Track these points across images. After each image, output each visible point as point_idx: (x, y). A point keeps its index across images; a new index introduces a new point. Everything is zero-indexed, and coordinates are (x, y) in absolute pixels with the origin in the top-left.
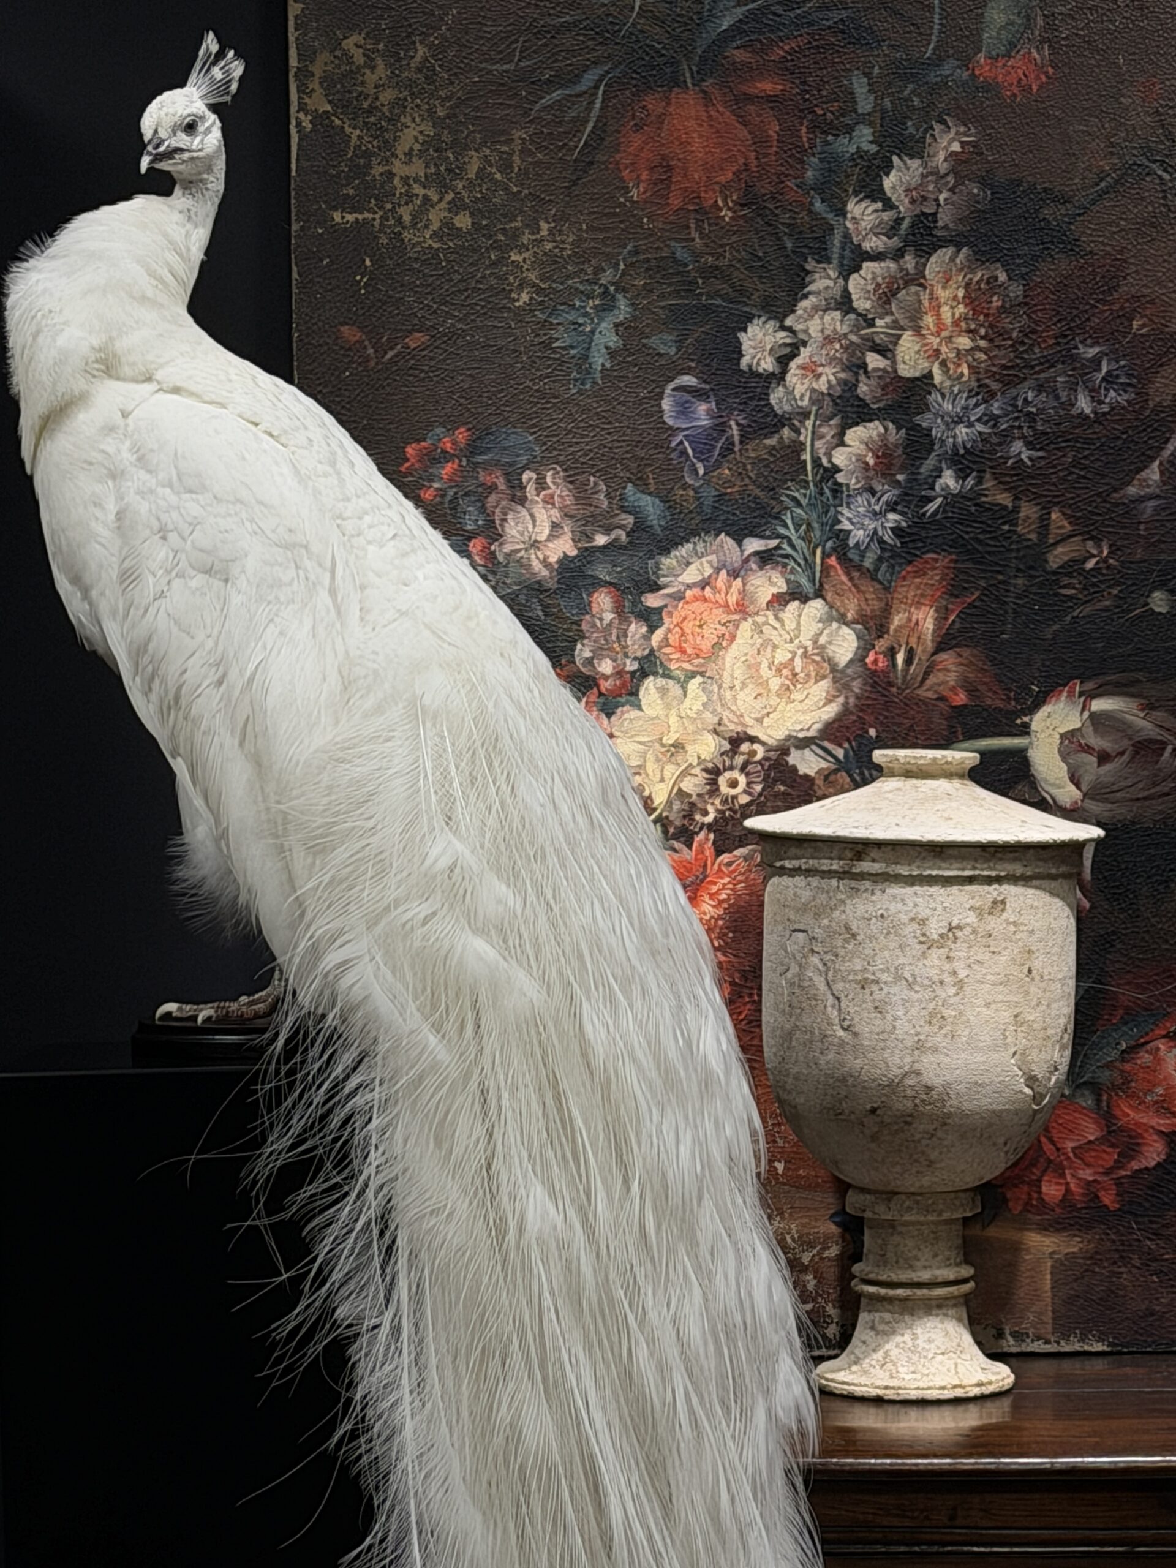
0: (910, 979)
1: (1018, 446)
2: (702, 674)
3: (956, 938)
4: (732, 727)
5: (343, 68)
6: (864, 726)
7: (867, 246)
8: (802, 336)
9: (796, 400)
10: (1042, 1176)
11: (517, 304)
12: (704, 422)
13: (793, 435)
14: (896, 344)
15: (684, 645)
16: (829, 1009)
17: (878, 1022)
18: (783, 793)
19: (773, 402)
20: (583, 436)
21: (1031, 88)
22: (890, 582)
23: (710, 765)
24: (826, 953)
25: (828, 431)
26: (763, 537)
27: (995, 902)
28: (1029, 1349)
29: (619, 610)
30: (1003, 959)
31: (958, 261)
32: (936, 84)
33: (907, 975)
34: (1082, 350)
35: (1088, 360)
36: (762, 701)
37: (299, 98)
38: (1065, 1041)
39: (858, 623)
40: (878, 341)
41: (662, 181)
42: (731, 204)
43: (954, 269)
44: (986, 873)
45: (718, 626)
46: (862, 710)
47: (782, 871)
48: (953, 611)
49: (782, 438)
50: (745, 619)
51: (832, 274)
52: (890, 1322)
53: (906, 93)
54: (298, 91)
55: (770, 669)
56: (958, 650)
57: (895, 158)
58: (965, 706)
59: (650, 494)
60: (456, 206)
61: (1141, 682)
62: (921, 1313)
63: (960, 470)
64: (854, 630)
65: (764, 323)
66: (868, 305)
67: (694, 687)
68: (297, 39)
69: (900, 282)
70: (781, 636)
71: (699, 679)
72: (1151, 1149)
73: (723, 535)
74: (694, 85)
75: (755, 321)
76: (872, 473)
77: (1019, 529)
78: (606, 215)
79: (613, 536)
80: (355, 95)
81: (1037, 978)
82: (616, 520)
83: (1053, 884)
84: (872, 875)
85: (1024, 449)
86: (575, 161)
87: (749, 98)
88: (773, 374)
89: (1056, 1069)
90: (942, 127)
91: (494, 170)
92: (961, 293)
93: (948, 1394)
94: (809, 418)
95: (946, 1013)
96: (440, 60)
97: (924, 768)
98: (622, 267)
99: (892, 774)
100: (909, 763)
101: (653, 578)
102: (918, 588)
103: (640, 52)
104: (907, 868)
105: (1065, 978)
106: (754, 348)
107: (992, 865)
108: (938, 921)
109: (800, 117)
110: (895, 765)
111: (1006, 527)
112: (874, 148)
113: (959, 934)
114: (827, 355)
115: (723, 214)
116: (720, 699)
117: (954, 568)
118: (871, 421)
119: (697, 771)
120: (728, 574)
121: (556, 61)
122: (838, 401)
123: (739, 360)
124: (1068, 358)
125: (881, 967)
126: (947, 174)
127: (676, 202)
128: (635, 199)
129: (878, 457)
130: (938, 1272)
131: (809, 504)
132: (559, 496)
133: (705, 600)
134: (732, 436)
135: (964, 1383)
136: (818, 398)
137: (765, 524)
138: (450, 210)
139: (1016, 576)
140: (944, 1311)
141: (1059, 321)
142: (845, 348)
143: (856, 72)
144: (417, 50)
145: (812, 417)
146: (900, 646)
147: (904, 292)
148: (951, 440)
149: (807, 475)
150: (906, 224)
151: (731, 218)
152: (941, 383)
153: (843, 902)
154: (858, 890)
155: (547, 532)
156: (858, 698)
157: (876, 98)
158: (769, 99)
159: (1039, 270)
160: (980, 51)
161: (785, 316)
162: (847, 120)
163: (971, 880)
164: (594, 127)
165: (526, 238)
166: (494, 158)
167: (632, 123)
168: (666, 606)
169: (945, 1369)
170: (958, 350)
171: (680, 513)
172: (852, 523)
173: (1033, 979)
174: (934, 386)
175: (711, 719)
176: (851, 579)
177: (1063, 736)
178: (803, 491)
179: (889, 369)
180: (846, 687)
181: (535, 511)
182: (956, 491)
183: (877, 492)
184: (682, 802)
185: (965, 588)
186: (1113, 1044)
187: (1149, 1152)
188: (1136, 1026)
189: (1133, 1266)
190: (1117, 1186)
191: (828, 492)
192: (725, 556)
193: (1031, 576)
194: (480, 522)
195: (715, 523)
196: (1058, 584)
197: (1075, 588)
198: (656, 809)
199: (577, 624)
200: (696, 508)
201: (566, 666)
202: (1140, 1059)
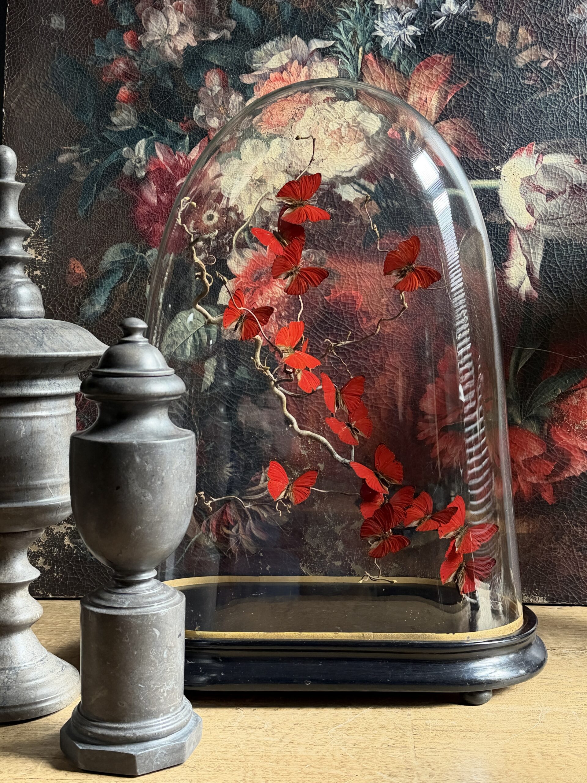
2: (281, 136)
4: (297, 168)
6: (386, 172)
22: (408, 72)
26: (324, 39)
29: (224, 85)
39: (382, 113)
45: (293, 110)
46: (385, 162)
48: (450, 93)
50: (310, 106)
55: (325, 134)
56: (453, 120)
59: (248, 6)
61: (576, 145)
64: (379, 117)
67: (275, 145)
71: (278, 140)
72: (578, 463)
73: (296, 36)
77: (497, 39)
79: (222, 34)
82: (224, 24)
101: (248, 64)
102: (427, 77)
111: (488, 38)
116: (292, 151)
117: (452, 64)
119: (273, 196)
120: (299, 63)
131: (355, 18)
132: (186, 6)
133: (283, 80)
137: (326, 30)
155: (176, 29)
156: (382, 153)
168: (257, 83)
172: (384, 32)
175: (284, 163)
176: (382, 69)
177: (522, 180)
178: (351, 8)
180: (375, 147)
181: (169, 15)
182: (455, 13)
183: (401, 11)
184: (262, 217)
185: (459, 78)
186: (552, 390)
187: (577, 465)
188: (568, 378)
189: (565, 544)
190: (554, 488)
191: (368, 10)
192: (297, 51)
193: (504, 71)
194: (131, 21)
195: (291, 29)
196: (522, 78)
197: (534, 80)
198: (245, 222)
199: (196, 93)
200: (279, 18)
201: (187, 121)
202: (571, 400)
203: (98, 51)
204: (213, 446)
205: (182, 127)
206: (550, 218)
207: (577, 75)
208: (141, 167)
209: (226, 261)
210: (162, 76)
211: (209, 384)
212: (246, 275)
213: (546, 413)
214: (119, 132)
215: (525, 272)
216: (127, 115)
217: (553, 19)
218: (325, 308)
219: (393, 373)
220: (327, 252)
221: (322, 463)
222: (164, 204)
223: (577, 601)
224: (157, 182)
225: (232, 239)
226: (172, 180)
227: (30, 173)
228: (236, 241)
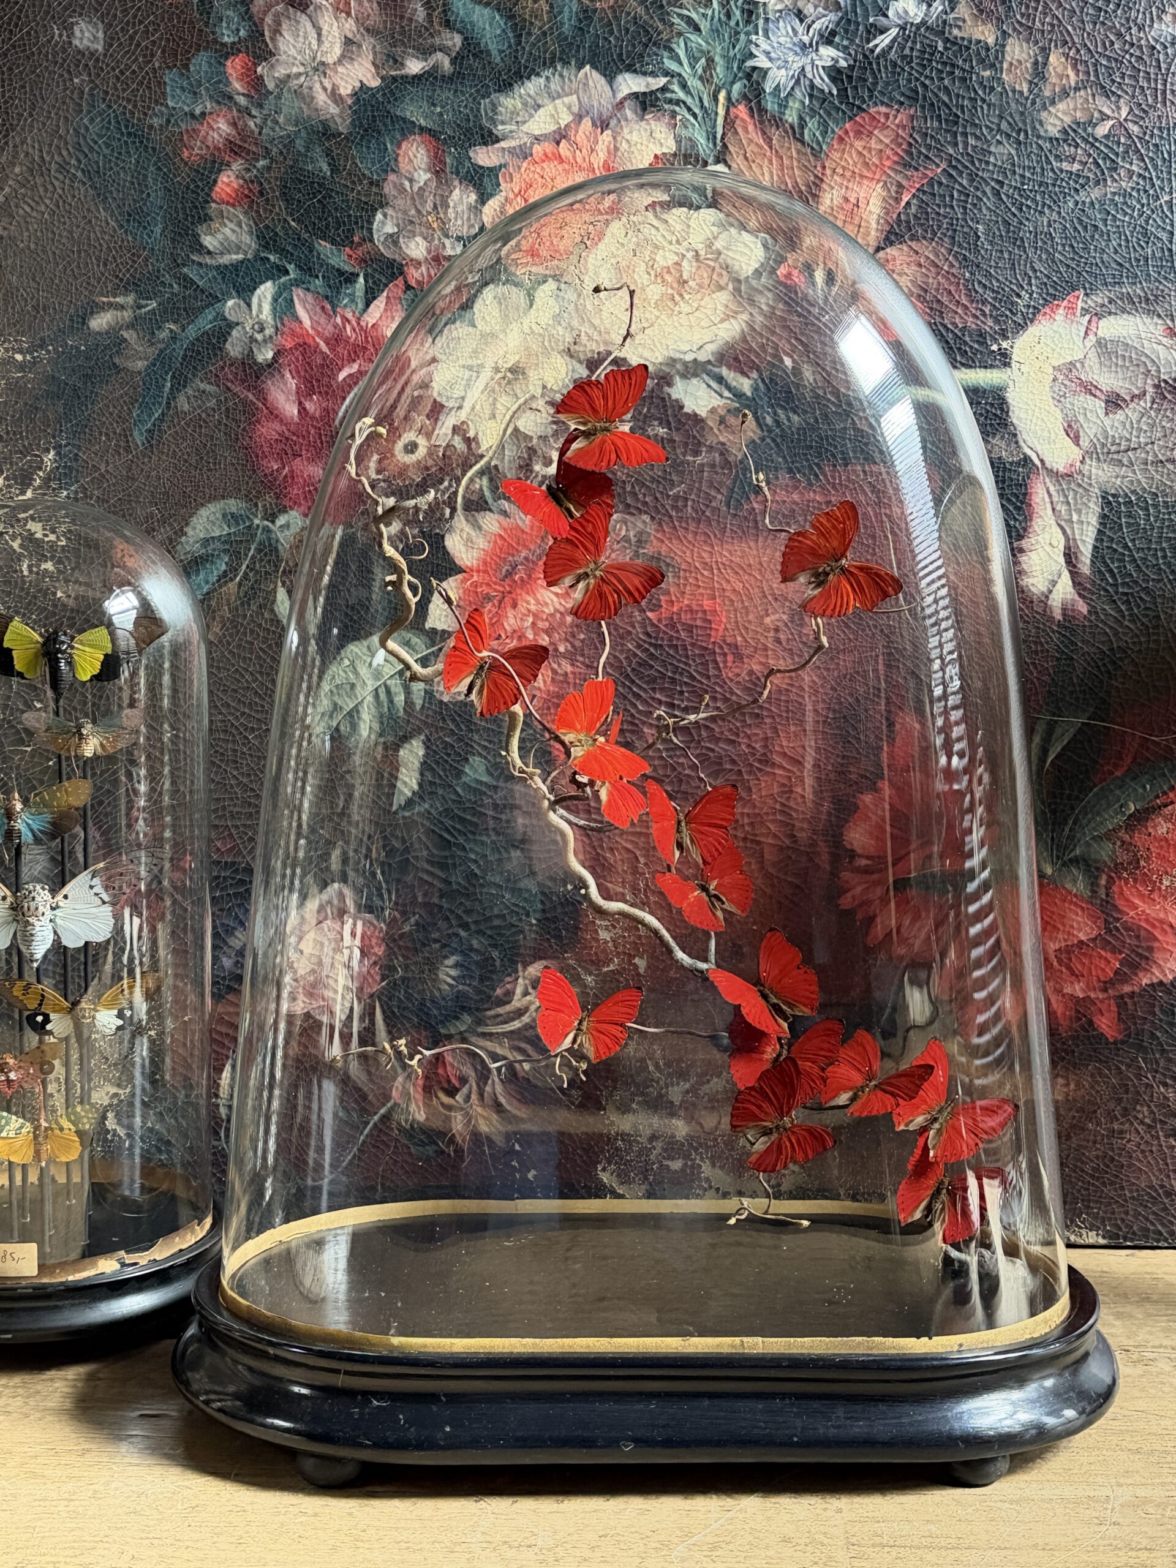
2: (557, 278)
4: (590, 343)
6: (776, 352)
22: (820, 144)
26: (645, 74)
29: (438, 171)
39: (767, 232)
46: (772, 332)
48: (907, 188)
56: (913, 244)
64: (759, 238)
70: (664, 236)
73: (588, 67)
79: (431, 61)
82: (436, 41)
101: (487, 125)
102: (860, 154)
111: (987, 73)
116: (578, 309)
117: (912, 128)
119: (540, 404)
120: (594, 124)
131: (711, 29)
133: (561, 160)
137: (649, 54)
155: (337, 51)
156: (765, 315)
168: (505, 166)
171: (529, 34)
172: (770, 59)
176: (769, 141)
177: (1056, 369)
180: (752, 301)
181: (321, 22)
182: (918, 20)
183: (806, 17)
184: (519, 447)
185: (927, 157)
186: (1117, 806)
187: (1166, 960)
188: (1150, 781)
189: (1142, 1123)
190: (1118, 1007)
191: (738, 13)
192: (590, 97)
193: (1019, 143)
194: (242, 33)
195: (578, 51)
196: (1057, 156)
197: (1081, 162)
198: (482, 456)
199: (378, 185)
200: (551, 28)
201: (360, 245)
202: (1155, 827)
203: (173, 96)
204: (417, 924)
205: (350, 256)
206: (1113, 449)
207: (1169, 153)
208: (265, 341)
209: (443, 537)
210: (308, 149)
211: (409, 794)
212: (485, 567)
213: (1105, 852)
214: (218, 267)
215: (1062, 560)
216: (234, 231)
217: (1119, 35)
218: (648, 634)
219: (789, 771)
220: (653, 518)
221: (642, 957)
222: (313, 418)
223: (1166, 1240)
224: (298, 372)
225: (455, 493)
226: (330, 367)
227: (31, 353)
228: (464, 497)
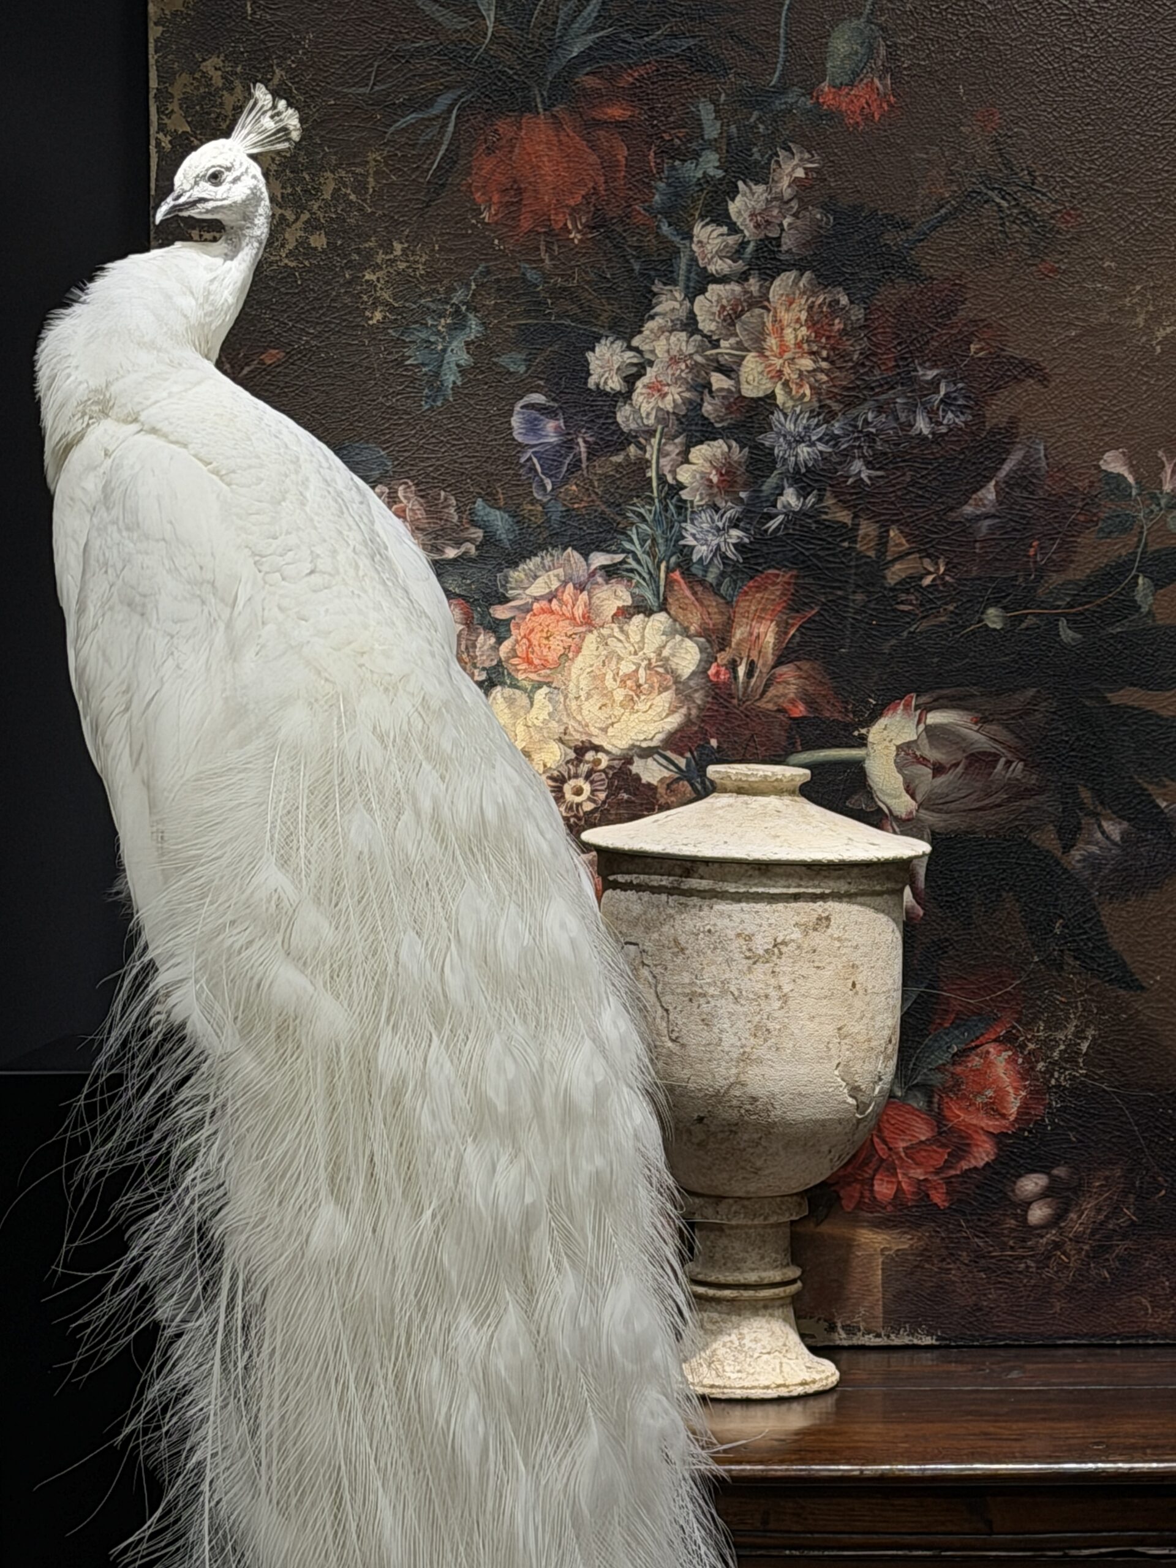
0: (736, 993)
1: (857, 466)
2: (549, 684)
3: (781, 953)
4: (577, 736)
5: (202, 90)
6: (705, 736)
7: (712, 269)
8: (648, 356)
9: (642, 418)
10: (874, 1175)
11: (371, 322)
12: (553, 439)
13: (639, 452)
14: (740, 365)
15: (531, 655)
16: (658, 1020)
17: (705, 1034)
18: (627, 801)
19: (620, 419)
20: (433, 451)
21: (873, 116)
22: (732, 596)
23: (556, 773)
24: (656, 965)
25: (673, 449)
26: (608, 552)
27: (819, 919)
28: (860, 1343)
29: (468, 621)
30: (827, 973)
31: (801, 284)
32: (782, 110)
33: (733, 989)
34: (921, 373)
35: (927, 382)
36: (608, 711)
37: (159, 119)
38: (889, 1052)
39: (701, 636)
40: (723, 362)
41: (512, 204)
42: (580, 227)
43: (797, 292)
44: (810, 890)
45: (564, 638)
46: (703, 721)
47: (616, 885)
48: (793, 625)
49: (628, 455)
50: (591, 631)
51: (679, 296)
52: (717, 1322)
53: (752, 120)
54: (158, 112)
55: (615, 680)
56: (798, 663)
57: (740, 184)
58: (804, 718)
59: (499, 509)
60: (312, 226)
61: (973, 696)
62: (748, 1314)
63: (802, 488)
64: (697, 643)
65: (612, 343)
66: (713, 326)
67: (541, 697)
68: (157, 61)
69: (745, 304)
70: (625, 648)
71: (545, 690)
72: (981, 1149)
73: (570, 550)
74: (545, 110)
75: (603, 341)
76: (716, 490)
77: (858, 546)
78: (456, 236)
79: (463, 549)
80: (213, 116)
81: (861, 992)
82: (465, 535)
83: (879, 900)
84: (700, 891)
85: (864, 468)
86: (429, 182)
87: (598, 124)
88: (620, 392)
89: (880, 1079)
90: (787, 153)
91: (348, 192)
92: (804, 316)
93: (772, 1394)
94: (654, 436)
95: (771, 1025)
96: (297, 83)
97: (756, 785)
98: (473, 287)
99: (724, 790)
100: (740, 780)
101: (501, 590)
102: (759, 603)
103: (493, 76)
104: (734, 885)
105: (889, 991)
106: (602, 367)
107: (816, 883)
108: (764, 937)
109: (647, 142)
110: (727, 782)
111: (846, 544)
112: (720, 173)
113: (784, 949)
114: (673, 375)
115: (572, 236)
116: (566, 708)
117: (795, 584)
118: (715, 439)
120: (575, 588)
121: (410, 85)
122: (683, 420)
123: (586, 379)
124: (909, 380)
125: (709, 980)
126: (791, 200)
127: (526, 224)
128: (486, 220)
129: (722, 475)
130: (764, 1274)
131: (654, 520)
132: (412, 510)
133: (552, 612)
134: (580, 452)
135: (787, 1383)
136: (663, 417)
137: (612, 539)
138: (305, 230)
139: (854, 592)
140: (770, 1311)
141: (899, 344)
142: (690, 369)
143: (703, 100)
144: (274, 72)
145: (658, 435)
146: (741, 659)
147: (748, 314)
148: (793, 459)
149: (652, 492)
150: (750, 248)
151: (580, 241)
152: (784, 404)
153: (671, 916)
154: (686, 905)
156: (699, 708)
157: (722, 125)
158: (618, 124)
159: (878, 294)
160: (824, 80)
161: (633, 336)
162: (694, 146)
163: (796, 897)
164: (447, 150)
165: (380, 257)
166: (349, 179)
167: (484, 147)
168: (513, 618)
169: (770, 1369)
170: (801, 372)
171: (528, 527)
172: (696, 539)
173: (857, 993)
174: (777, 406)
175: (556, 728)
176: (695, 593)
177: (898, 748)
178: (648, 507)
179: (733, 389)
180: (689, 698)
182: (797, 509)
183: (720, 509)
185: (805, 603)
186: (945, 1048)
187: (978, 1152)
188: (967, 1030)
190: (946, 1185)
191: (672, 508)
192: (572, 569)
195: (563, 538)
196: (896, 601)
197: (912, 604)
200: (543, 522)
202: (971, 1061)
206: (938, 801)
213: (937, 1080)
